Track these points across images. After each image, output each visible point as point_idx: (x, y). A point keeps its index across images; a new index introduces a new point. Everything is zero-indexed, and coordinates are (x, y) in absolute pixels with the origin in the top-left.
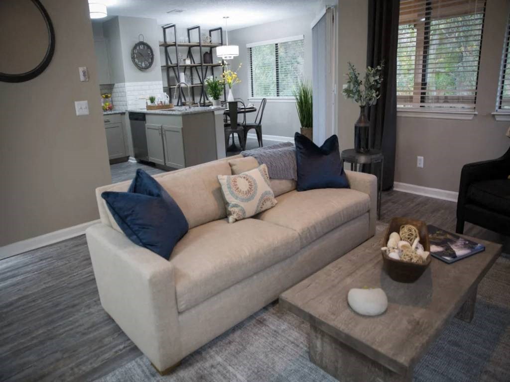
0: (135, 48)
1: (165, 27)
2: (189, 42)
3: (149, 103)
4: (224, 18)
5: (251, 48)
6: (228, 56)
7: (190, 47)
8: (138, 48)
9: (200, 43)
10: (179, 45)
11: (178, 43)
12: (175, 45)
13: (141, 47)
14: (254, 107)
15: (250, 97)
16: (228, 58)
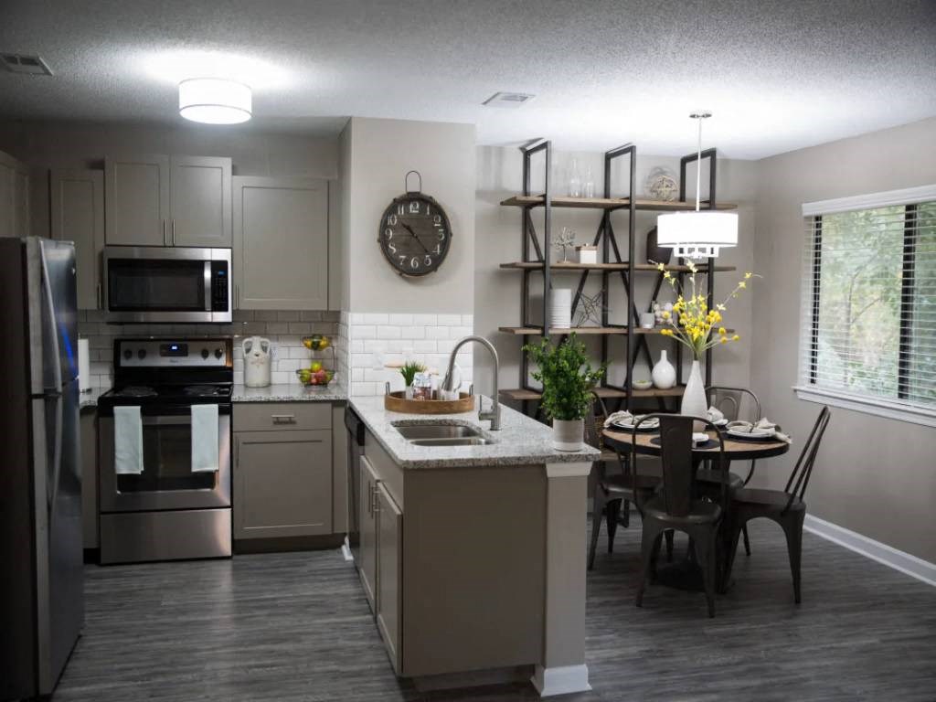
0: (392, 210)
1: (529, 148)
2: (607, 195)
3: (399, 384)
4: (693, 116)
5: (818, 218)
6: (697, 247)
7: (608, 209)
8: (401, 211)
9: (630, 198)
10: (556, 204)
11: (551, 198)
12: (543, 203)
13: (414, 209)
14: (781, 436)
15: (806, 386)
16: (696, 255)
